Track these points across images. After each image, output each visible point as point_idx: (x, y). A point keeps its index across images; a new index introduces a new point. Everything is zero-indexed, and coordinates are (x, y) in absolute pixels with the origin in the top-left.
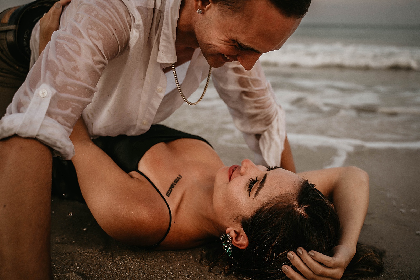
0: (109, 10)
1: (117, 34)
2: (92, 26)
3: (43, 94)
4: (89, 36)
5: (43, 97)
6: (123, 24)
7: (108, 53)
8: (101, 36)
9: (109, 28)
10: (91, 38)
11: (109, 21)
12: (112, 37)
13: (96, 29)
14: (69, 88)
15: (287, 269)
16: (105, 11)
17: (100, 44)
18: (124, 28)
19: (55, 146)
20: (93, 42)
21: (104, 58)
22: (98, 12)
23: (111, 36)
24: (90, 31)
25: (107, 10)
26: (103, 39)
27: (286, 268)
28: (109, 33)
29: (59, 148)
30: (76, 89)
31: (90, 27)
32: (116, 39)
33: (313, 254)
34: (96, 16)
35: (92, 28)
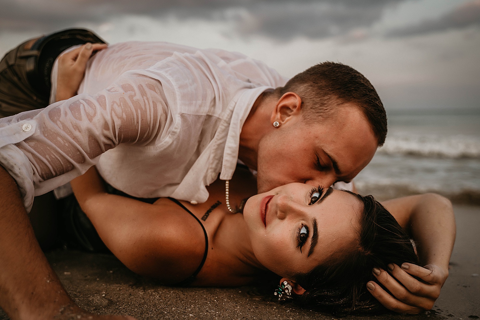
0: (147, 99)
1: (142, 125)
2: (120, 103)
3: (26, 128)
4: (112, 109)
5: (24, 131)
6: (153, 120)
7: (122, 136)
8: (124, 116)
9: (137, 115)
10: (113, 112)
11: (141, 109)
12: (135, 125)
13: (123, 107)
14: (59, 139)
15: (373, 286)
16: (143, 97)
17: (118, 123)
18: (152, 124)
19: (11, 171)
20: (112, 117)
21: (115, 137)
22: (135, 94)
23: (134, 122)
24: (115, 105)
25: (145, 97)
26: (125, 120)
27: (371, 284)
28: (134, 119)
29: (16, 174)
30: (67, 144)
31: (118, 101)
32: (138, 129)
33: (407, 267)
34: (131, 97)
35: (120, 104)
